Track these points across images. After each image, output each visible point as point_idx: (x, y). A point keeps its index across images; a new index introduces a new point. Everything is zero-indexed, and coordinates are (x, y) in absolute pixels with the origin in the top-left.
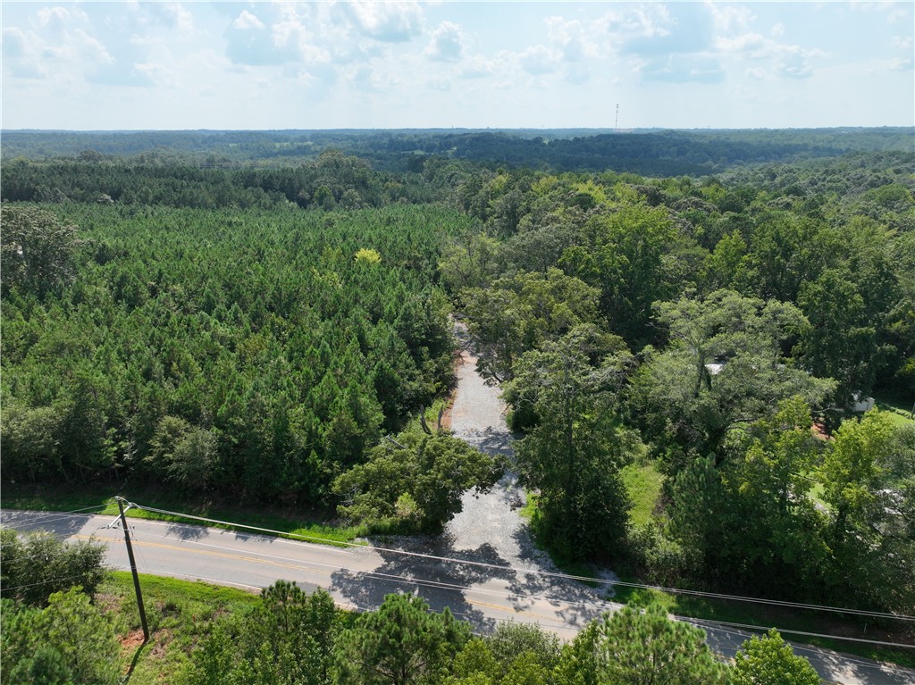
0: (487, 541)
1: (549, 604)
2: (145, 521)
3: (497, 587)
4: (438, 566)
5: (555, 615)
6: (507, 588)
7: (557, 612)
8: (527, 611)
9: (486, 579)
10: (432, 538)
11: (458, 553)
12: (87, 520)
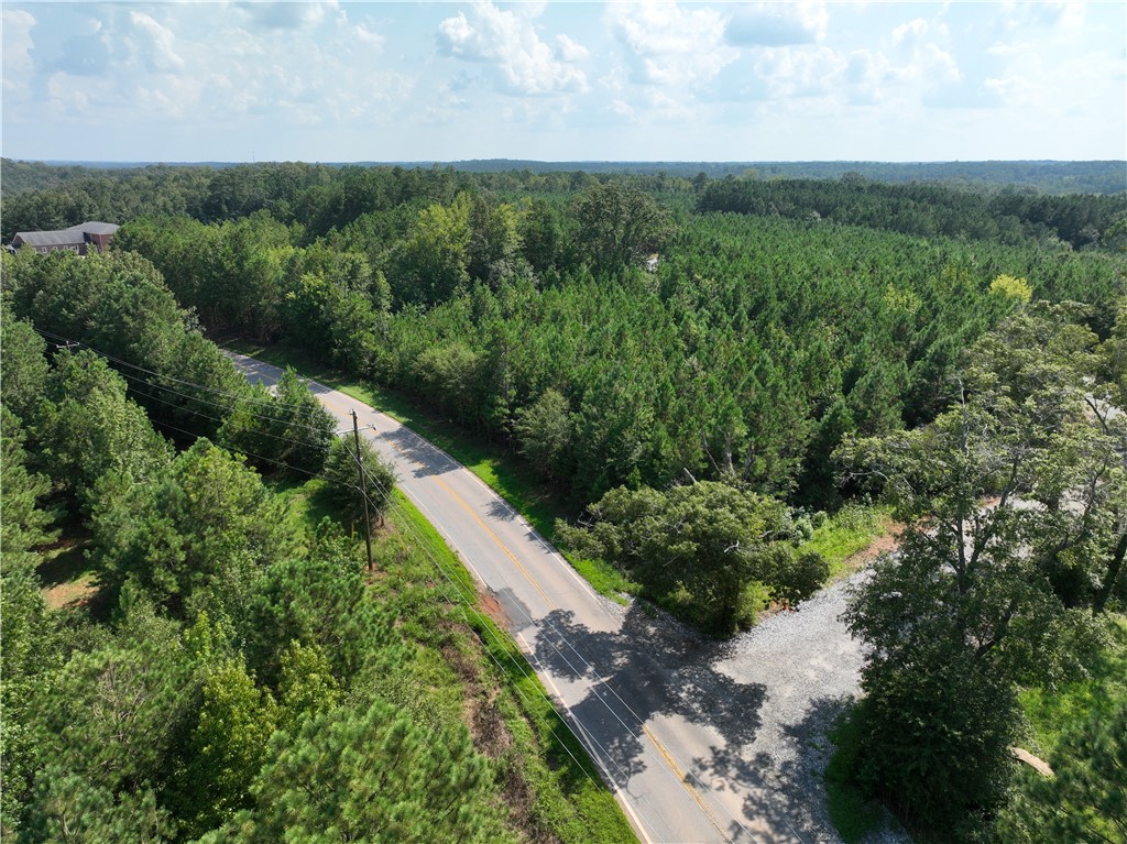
0: (769, 684)
1: (740, 808)
2: (486, 488)
3: (702, 739)
4: (667, 671)
5: (727, 825)
6: (713, 748)
7: (735, 824)
8: (698, 791)
9: (703, 720)
10: (704, 639)
11: (712, 673)
12: (457, 468)
